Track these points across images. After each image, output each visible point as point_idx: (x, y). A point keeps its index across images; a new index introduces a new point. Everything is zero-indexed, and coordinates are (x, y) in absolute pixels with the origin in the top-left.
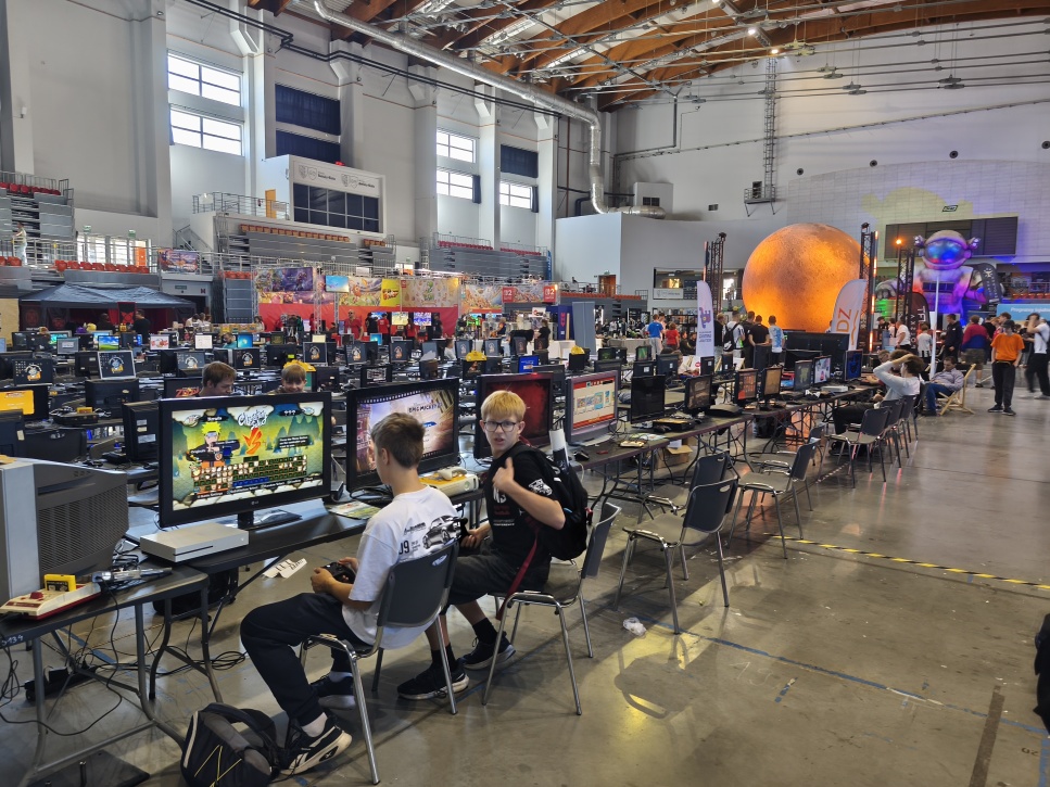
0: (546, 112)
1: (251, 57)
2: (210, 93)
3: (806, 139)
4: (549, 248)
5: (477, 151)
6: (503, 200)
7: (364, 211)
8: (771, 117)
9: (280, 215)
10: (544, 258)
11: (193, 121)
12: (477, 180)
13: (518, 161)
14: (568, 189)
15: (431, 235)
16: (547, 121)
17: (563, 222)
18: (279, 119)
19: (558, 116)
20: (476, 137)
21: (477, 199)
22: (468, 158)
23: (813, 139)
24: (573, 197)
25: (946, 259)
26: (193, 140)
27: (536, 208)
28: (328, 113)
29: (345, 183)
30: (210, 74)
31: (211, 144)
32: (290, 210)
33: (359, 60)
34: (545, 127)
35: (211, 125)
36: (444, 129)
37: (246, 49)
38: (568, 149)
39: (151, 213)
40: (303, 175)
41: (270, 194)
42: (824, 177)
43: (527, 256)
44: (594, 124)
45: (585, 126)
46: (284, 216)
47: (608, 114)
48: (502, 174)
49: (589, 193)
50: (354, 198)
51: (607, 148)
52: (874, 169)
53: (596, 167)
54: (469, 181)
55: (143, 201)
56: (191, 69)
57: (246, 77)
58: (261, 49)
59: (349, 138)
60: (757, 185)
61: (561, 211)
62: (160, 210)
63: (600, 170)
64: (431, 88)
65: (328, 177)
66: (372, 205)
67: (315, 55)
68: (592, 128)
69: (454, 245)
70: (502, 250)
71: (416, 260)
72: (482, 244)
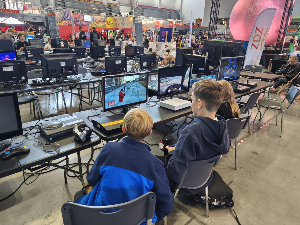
15: (136, 3)
43: (171, 11)
69: (144, 6)
70: (162, 8)
71: (130, 12)
72: (155, 6)
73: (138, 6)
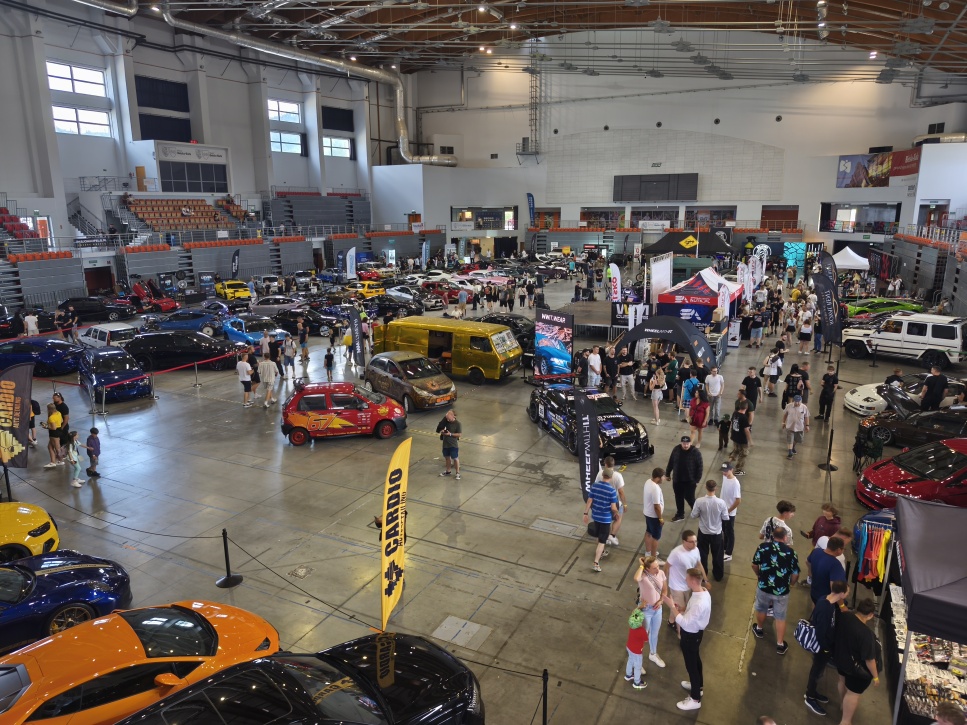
0: (358, 79)
1: (112, 56)
4: (368, 190)
5: (303, 114)
6: (327, 152)
7: (216, 177)
9: (151, 189)
10: (364, 198)
11: (69, 113)
12: (304, 137)
13: (336, 120)
14: (379, 140)
15: (270, 188)
16: (360, 86)
17: (377, 169)
18: (141, 103)
20: (301, 102)
21: (305, 153)
22: (296, 120)
26: (72, 129)
28: (178, 95)
29: (198, 156)
30: (79, 73)
31: (85, 130)
33: (201, 51)
34: (359, 90)
35: (84, 115)
36: (274, 98)
37: (108, 50)
38: (378, 106)
39: (49, 194)
40: (166, 154)
41: (140, 170)
42: (572, 136)
43: (350, 198)
44: (398, 85)
46: (154, 189)
47: (409, 76)
48: (326, 131)
49: (397, 143)
50: (206, 167)
51: (410, 104)
52: (607, 132)
53: (402, 122)
54: (297, 138)
56: (61, 70)
57: (109, 72)
58: (121, 50)
59: (197, 115)
61: (375, 160)
62: (55, 190)
63: (406, 125)
64: (262, 68)
65: (185, 153)
66: (221, 171)
67: (164, 48)
69: (289, 193)
70: (330, 194)
72: (312, 190)
73: (275, 194)
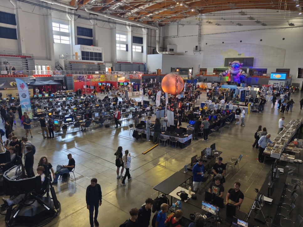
0: (145, 28)
1: (71, 21)
2: (62, 30)
3: (208, 36)
4: (146, 62)
5: (127, 38)
6: (134, 50)
7: (98, 56)
8: (200, 30)
9: (79, 59)
10: (144, 65)
11: (58, 37)
12: (127, 46)
13: (137, 40)
14: (151, 47)
15: (115, 60)
16: (145, 30)
17: (149, 56)
18: (78, 35)
19: (148, 29)
20: (127, 35)
21: (127, 50)
22: (125, 40)
23: (210, 36)
24: (152, 48)
25: (236, 68)
26: (58, 41)
27: (142, 52)
28: (90, 32)
29: (93, 50)
30: (62, 26)
31: (63, 42)
32: (81, 58)
33: (97, 19)
34: (144, 31)
35: (62, 37)
36: (118, 34)
37: (70, 19)
38: (151, 36)
39: (50, 60)
40: (84, 49)
41: (76, 53)
42: (212, 45)
43: (140, 64)
44: (157, 30)
45: (155, 31)
46: (80, 59)
47: (161, 27)
48: (133, 44)
49: (156, 47)
50: (96, 53)
51: (161, 36)
52: (223, 44)
53: (158, 41)
54: (125, 46)
55: (48, 57)
56: (57, 25)
57: (70, 26)
58: (73, 19)
59: (95, 38)
60: (197, 47)
61: (149, 53)
62: (52, 59)
63: (159, 42)
64: (115, 24)
65: (89, 49)
66: (100, 55)
67: (86, 19)
68: (157, 31)
69: (121, 62)
70: (133, 63)
71: (112, 66)
72: (128, 62)
73: (117, 62)
